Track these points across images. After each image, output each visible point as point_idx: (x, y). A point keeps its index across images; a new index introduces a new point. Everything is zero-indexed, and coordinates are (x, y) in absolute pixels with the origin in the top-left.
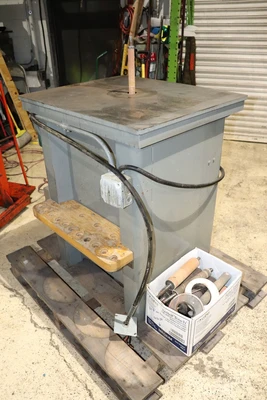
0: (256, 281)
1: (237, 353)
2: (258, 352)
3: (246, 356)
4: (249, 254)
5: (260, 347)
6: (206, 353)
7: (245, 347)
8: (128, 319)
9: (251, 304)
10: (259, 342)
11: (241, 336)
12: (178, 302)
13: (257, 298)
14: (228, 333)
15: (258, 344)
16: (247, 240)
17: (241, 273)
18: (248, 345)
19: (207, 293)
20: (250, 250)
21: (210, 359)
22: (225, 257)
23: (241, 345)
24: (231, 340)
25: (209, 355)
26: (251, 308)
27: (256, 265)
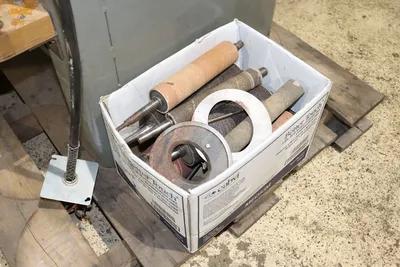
0: (357, 100)
1: (297, 237)
2: (340, 239)
3: (313, 247)
4: (349, 47)
5: (344, 228)
6: (237, 236)
7: (315, 228)
8: (71, 167)
9: (340, 143)
10: (344, 218)
11: (310, 204)
12: (175, 139)
13: (354, 132)
14: (286, 196)
15: (341, 222)
16: (349, 21)
17: (330, 83)
18: (322, 223)
19: (244, 124)
20: (352, 38)
21: (243, 246)
22: (303, 49)
23: (308, 222)
24: (290, 211)
25: (242, 239)
26: (339, 149)
27: (359, 67)
